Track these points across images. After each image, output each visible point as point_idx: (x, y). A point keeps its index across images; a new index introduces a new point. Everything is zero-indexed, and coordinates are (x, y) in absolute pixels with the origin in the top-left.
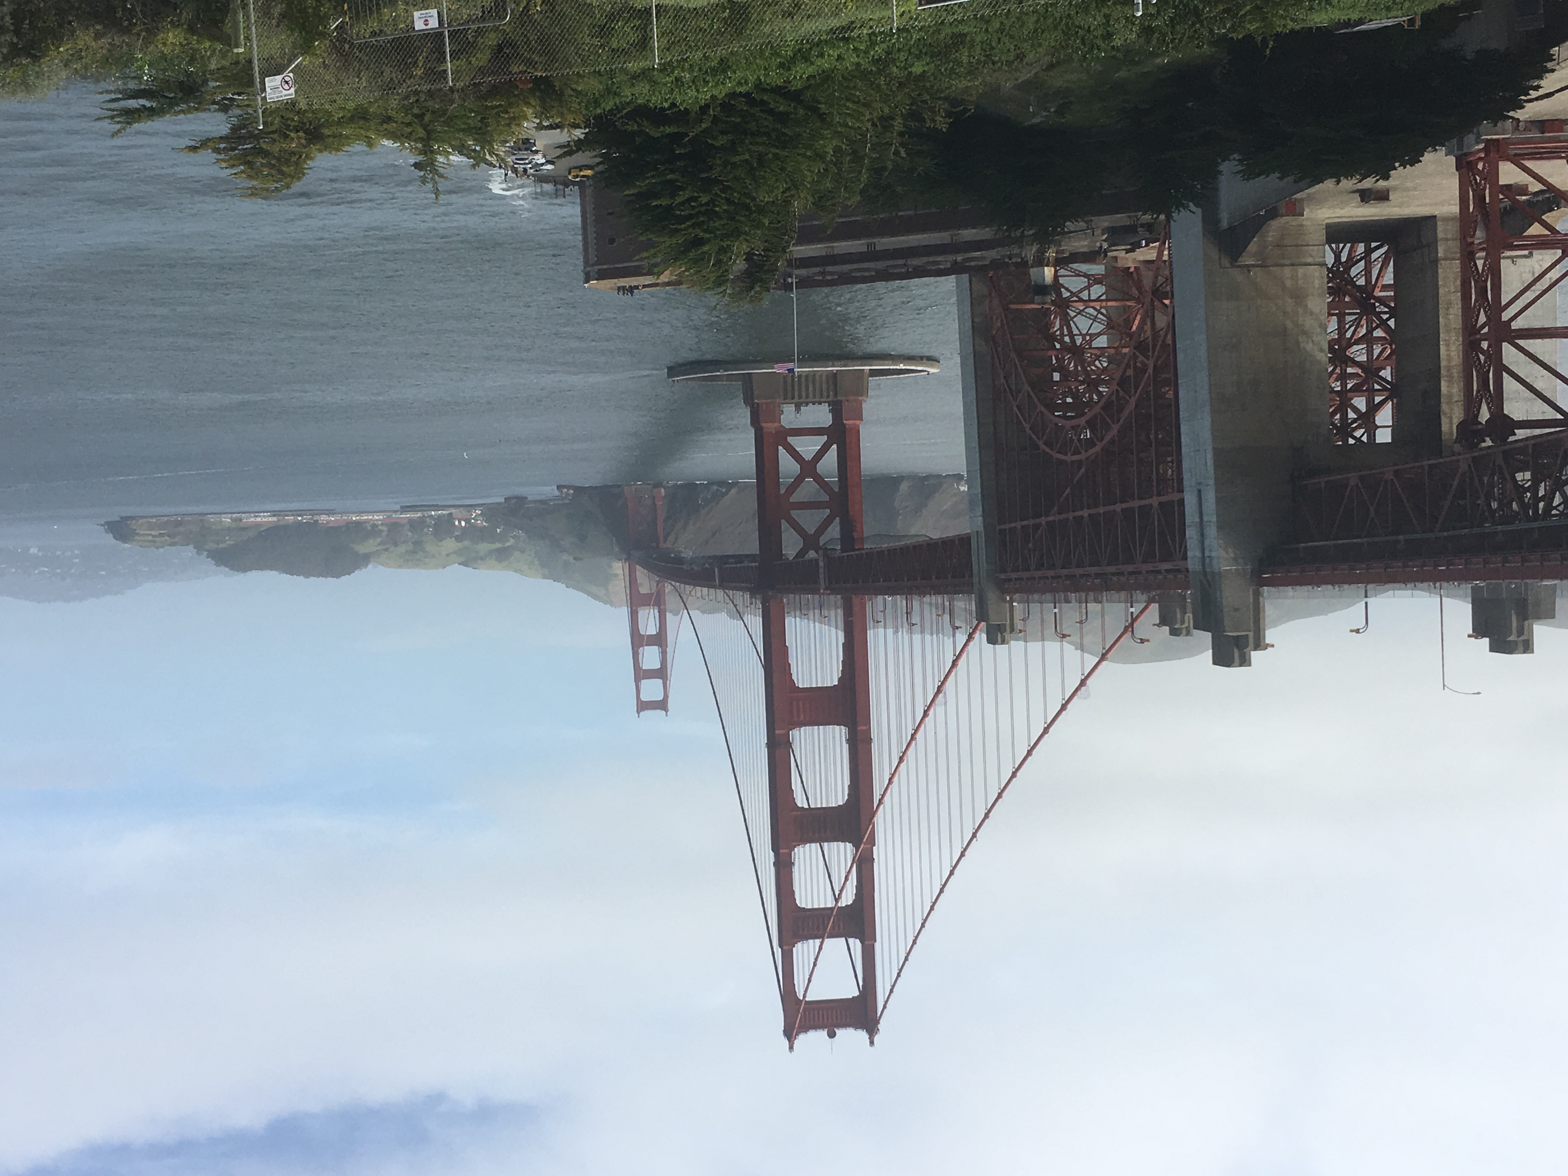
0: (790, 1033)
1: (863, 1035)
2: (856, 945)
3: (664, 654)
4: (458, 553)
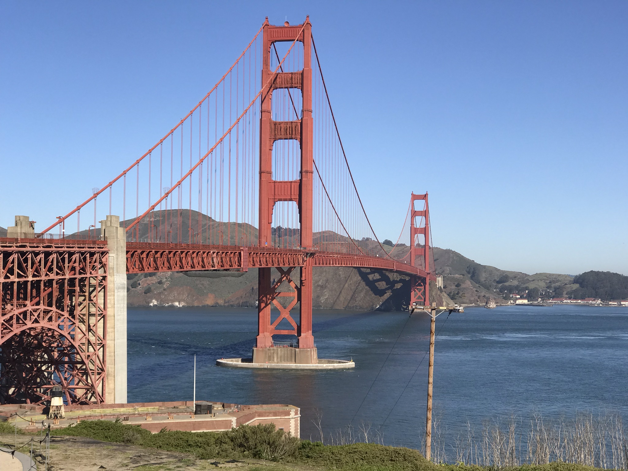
0: (308, 25)
3: (412, 224)
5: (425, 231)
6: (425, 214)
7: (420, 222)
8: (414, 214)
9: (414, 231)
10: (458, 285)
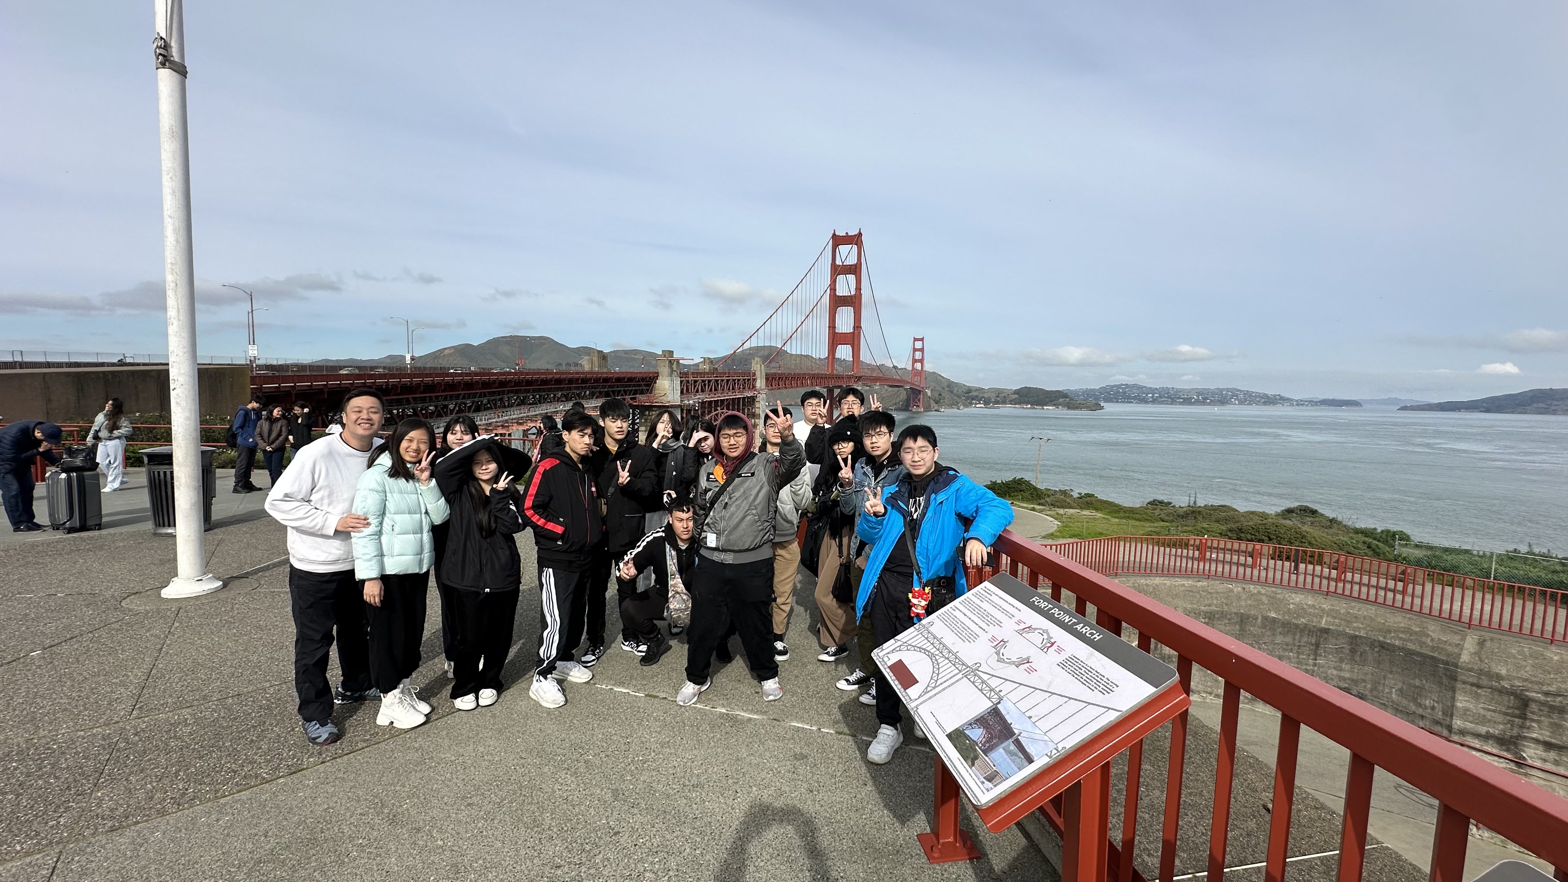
0: (860, 234)
1: (837, 234)
2: (839, 262)
3: (913, 357)
4: (985, 393)
5: (921, 361)
6: (922, 350)
7: (918, 355)
8: (915, 350)
9: (915, 361)
10: (940, 395)
